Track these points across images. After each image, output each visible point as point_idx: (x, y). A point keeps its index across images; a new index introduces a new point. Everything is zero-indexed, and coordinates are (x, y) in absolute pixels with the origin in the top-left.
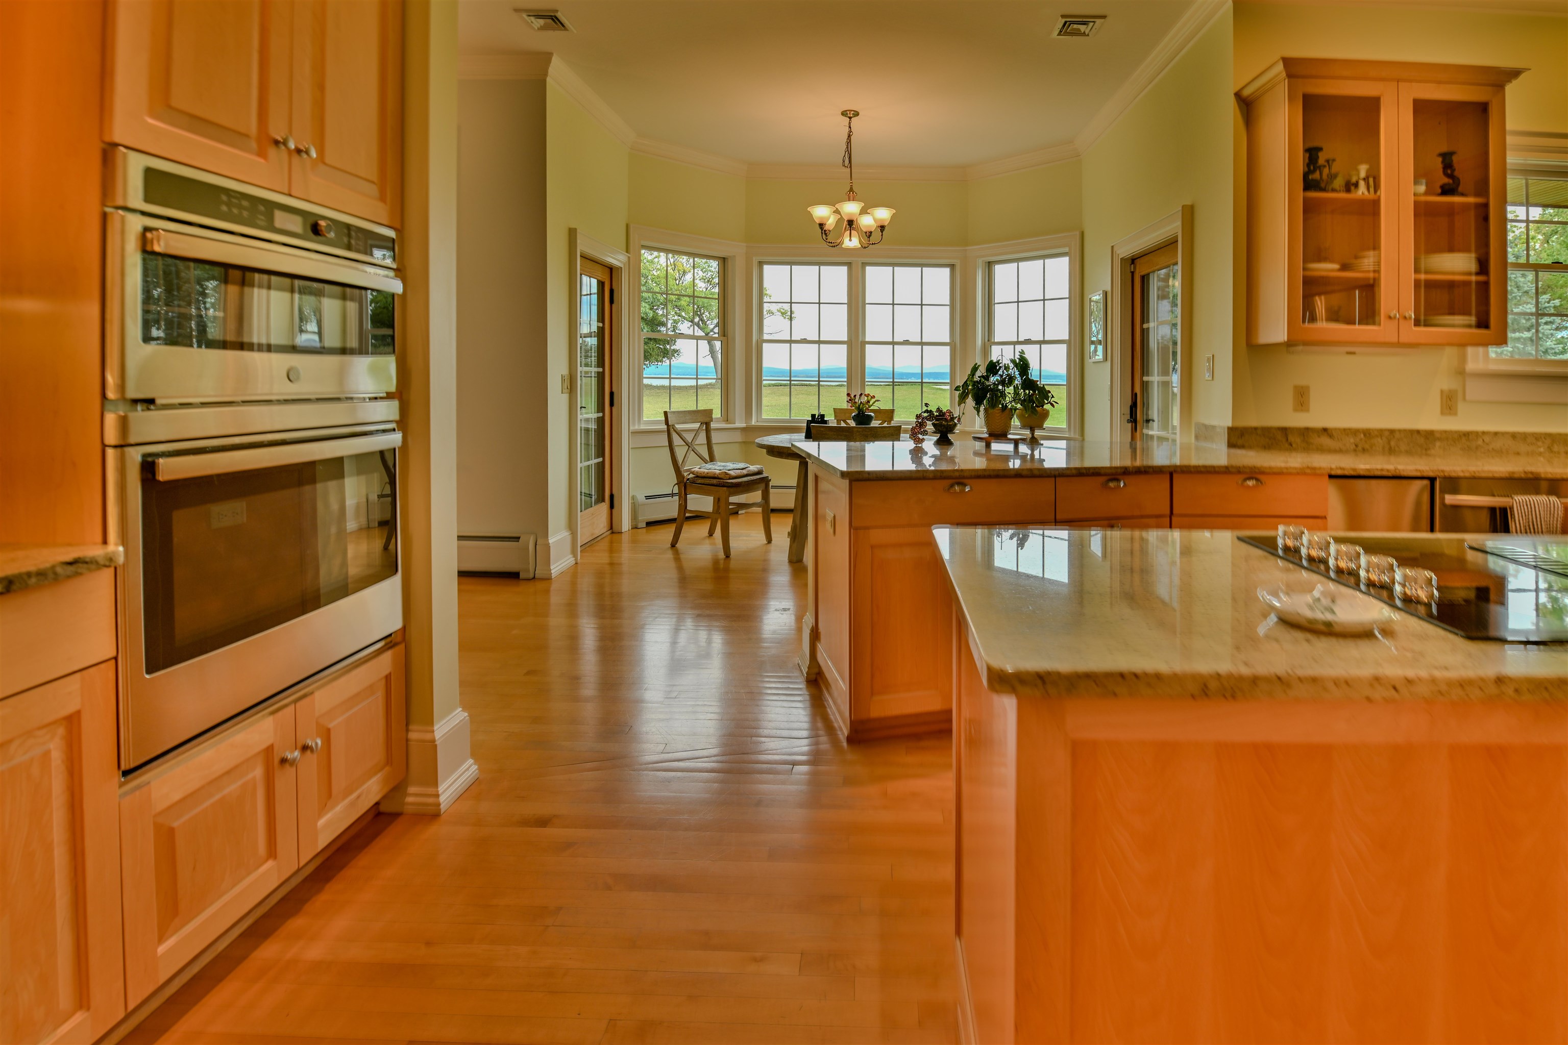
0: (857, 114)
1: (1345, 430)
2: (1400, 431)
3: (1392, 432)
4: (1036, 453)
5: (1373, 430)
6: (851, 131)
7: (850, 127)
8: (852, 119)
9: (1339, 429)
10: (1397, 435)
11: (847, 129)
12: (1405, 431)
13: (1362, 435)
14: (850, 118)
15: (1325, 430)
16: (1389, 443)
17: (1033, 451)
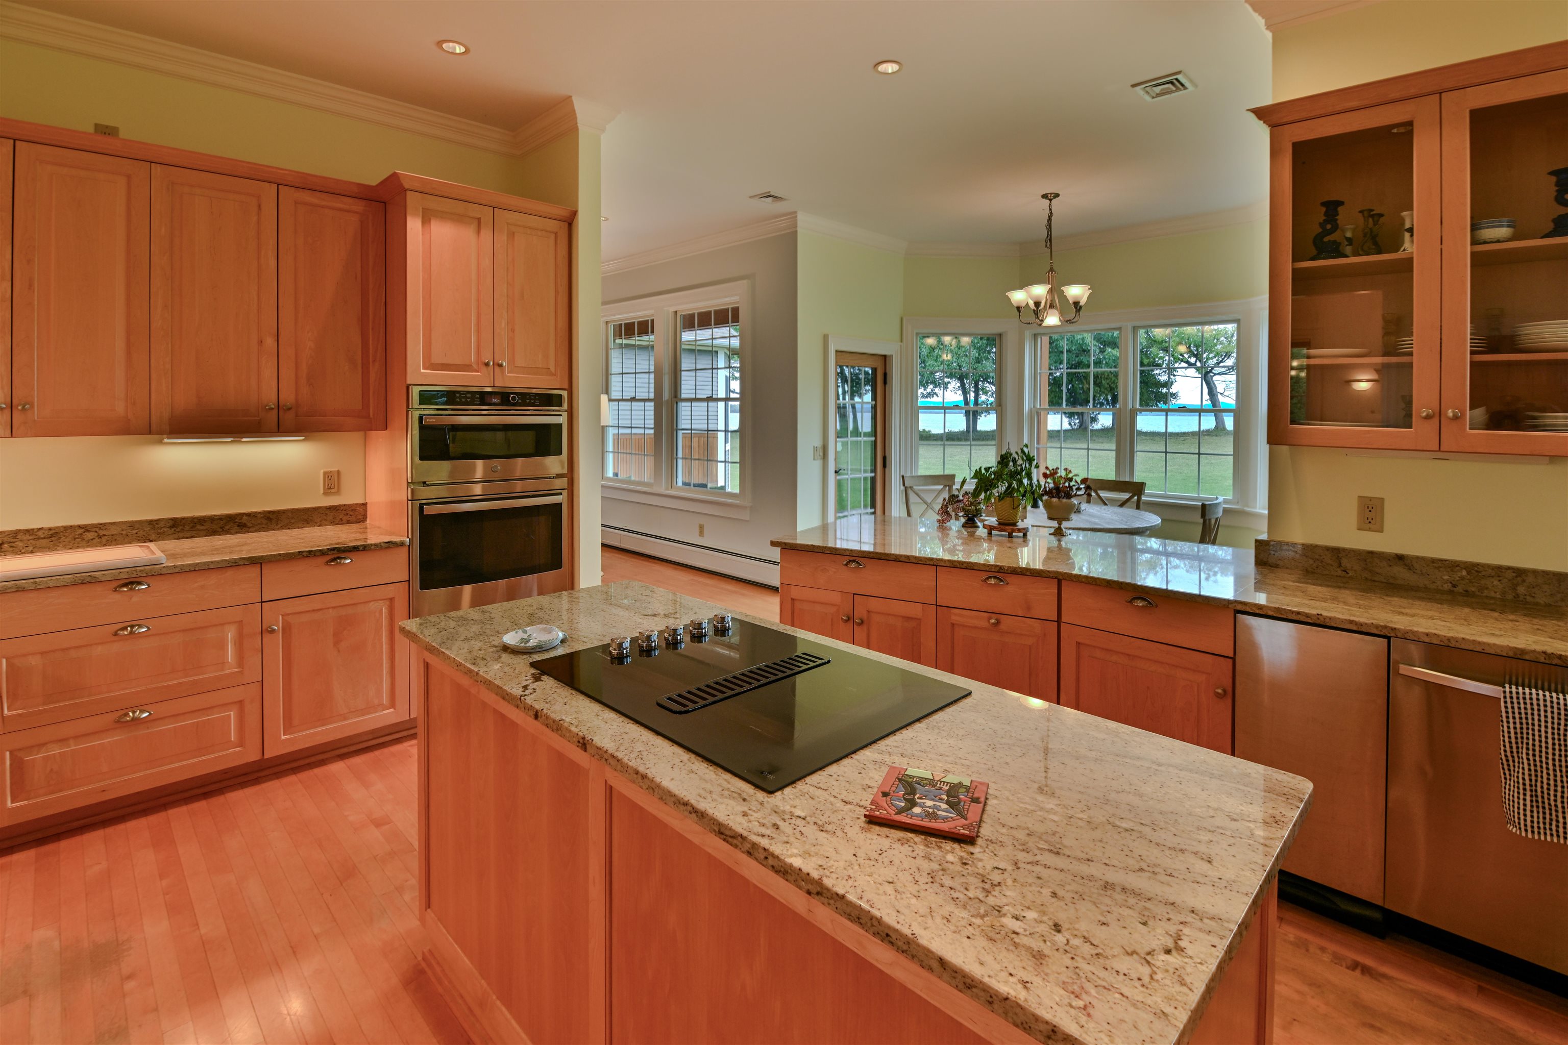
0: (1057, 195)
1: (1433, 561)
2: (1535, 572)
3: (1520, 572)
4: (1063, 544)
5: (1484, 566)
6: (1051, 213)
7: (1050, 209)
8: (1053, 201)
9: (1423, 559)
10: (1530, 579)
11: (1048, 211)
12: (1545, 573)
13: (1464, 573)
14: (1051, 200)
15: (1400, 558)
16: (1514, 588)
17: (1059, 541)
